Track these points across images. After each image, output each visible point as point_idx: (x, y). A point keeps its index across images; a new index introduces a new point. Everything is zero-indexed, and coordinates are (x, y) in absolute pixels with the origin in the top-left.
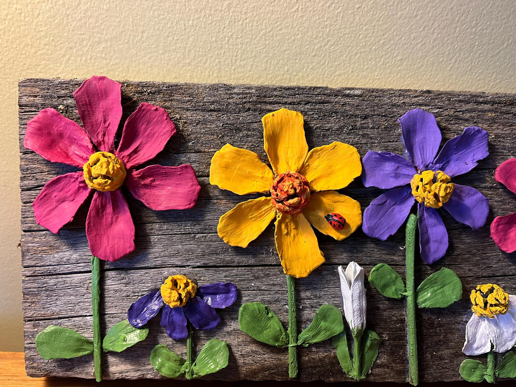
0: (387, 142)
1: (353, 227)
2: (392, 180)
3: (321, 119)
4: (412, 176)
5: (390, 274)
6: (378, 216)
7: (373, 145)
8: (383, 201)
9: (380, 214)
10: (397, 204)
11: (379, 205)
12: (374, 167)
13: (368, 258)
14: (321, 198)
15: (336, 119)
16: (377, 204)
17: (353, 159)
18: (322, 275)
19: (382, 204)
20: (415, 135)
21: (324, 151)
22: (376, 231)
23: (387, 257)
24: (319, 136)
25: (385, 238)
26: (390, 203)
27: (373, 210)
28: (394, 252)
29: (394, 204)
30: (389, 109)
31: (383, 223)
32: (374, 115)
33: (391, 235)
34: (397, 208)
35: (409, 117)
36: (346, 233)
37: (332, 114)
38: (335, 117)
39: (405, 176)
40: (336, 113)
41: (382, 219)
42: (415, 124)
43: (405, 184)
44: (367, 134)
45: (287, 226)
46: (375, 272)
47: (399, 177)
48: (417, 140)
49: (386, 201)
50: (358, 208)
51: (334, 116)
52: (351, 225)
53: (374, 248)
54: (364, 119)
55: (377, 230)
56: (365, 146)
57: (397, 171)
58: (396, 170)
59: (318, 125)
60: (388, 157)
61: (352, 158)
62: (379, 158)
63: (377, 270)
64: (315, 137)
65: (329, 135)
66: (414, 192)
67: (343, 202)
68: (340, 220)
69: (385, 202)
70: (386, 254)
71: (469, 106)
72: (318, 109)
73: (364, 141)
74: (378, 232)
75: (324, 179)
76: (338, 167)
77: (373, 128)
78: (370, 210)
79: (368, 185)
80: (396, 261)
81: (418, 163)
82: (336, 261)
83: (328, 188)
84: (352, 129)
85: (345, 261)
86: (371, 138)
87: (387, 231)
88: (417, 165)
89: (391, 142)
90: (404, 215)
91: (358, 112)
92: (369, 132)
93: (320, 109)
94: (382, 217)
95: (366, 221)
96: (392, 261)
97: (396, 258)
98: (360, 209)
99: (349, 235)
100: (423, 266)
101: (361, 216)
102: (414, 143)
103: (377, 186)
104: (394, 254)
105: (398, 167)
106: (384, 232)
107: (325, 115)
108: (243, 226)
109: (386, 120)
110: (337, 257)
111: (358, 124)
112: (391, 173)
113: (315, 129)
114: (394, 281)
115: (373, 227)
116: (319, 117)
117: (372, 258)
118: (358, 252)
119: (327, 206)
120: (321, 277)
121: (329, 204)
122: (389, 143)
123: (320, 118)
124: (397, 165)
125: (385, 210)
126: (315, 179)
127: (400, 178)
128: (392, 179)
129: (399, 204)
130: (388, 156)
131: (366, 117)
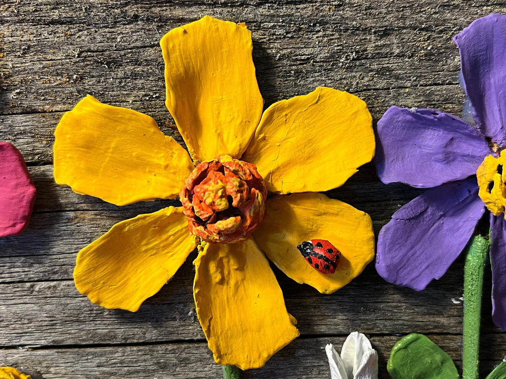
0: (430, 85)
1: (356, 265)
2: (438, 166)
3: (292, 38)
4: (481, 159)
5: (431, 354)
6: (409, 241)
7: (402, 91)
8: (419, 211)
9: (413, 238)
10: (450, 213)
11: (410, 219)
12: (401, 141)
13: (388, 323)
14: (292, 206)
15: (324, 36)
16: (406, 217)
17: (358, 124)
18: (295, 358)
19: (416, 218)
20: (489, 71)
21: (296, 109)
22: (403, 273)
23: (427, 318)
24: (287, 74)
25: (421, 285)
26: (433, 214)
27: (397, 230)
28: (440, 308)
29: (441, 216)
30: (435, 13)
31: (419, 256)
32: (404, 28)
33: (434, 280)
34: (448, 223)
35: (477, 32)
36: (340, 279)
37: (315, 25)
38: (321, 34)
39: (465, 158)
40: (323, 23)
41: (417, 247)
42: (489, 47)
43: (465, 177)
44: (388, 69)
45: (220, 266)
46: (402, 352)
47: (453, 160)
48: (492, 81)
49: (426, 211)
50: (367, 227)
51: (319, 31)
52: (353, 262)
53: (399, 302)
54: (382, 37)
55: (405, 271)
56: (383, 94)
57: (450, 149)
58: (446, 146)
59: (285, 51)
60: (432, 121)
61: (356, 122)
62: (412, 122)
63: (405, 347)
64: (278, 77)
65: (308, 72)
66: (483, 193)
67: (337, 215)
68: (328, 255)
69: (422, 213)
70: (424, 314)
72: (283, 16)
73: (382, 84)
74: (408, 273)
75: (298, 167)
76: (325, 143)
77: (401, 55)
78: (391, 231)
79: (388, 178)
80: (443, 326)
81: (493, 131)
82: (323, 329)
83: (305, 186)
84: (358, 59)
85: (341, 329)
86: (397, 78)
87: (427, 271)
88: (490, 134)
89: (439, 84)
90: (462, 239)
91: (369, 23)
92: (392, 63)
93: (289, 16)
94: (417, 241)
95: (384, 253)
96: (435, 327)
97: (443, 320)
98: (370, 228)
99: (347, 282)
100: (497, 335)
101: (372, 242)
102: (487, 87)
103: (405, 182)
104: (440, 314)
105: (452, 139)
106: (420, 275)
107: (300, 29)
108: (130, 267)
109: (429, 38)
110: (323, 322)
111: (370, 47)
112: (438, 153)
113: (280, 59)
114: (438, 367)
115: (396, 266)
116: (287, 33)
117: (396, 323)
118: (367, 310)
119: (304, 224)
120: (292, 360)
121: (308, 220)
122: (434, 88)
123: (289, 35)
124: (450, 136)
125: (424, 228)
126: (278, 168)
127: (456, 163)
128: (438, 164)
129: (452, 216)
130: (431, 117)
131: (386, 33)
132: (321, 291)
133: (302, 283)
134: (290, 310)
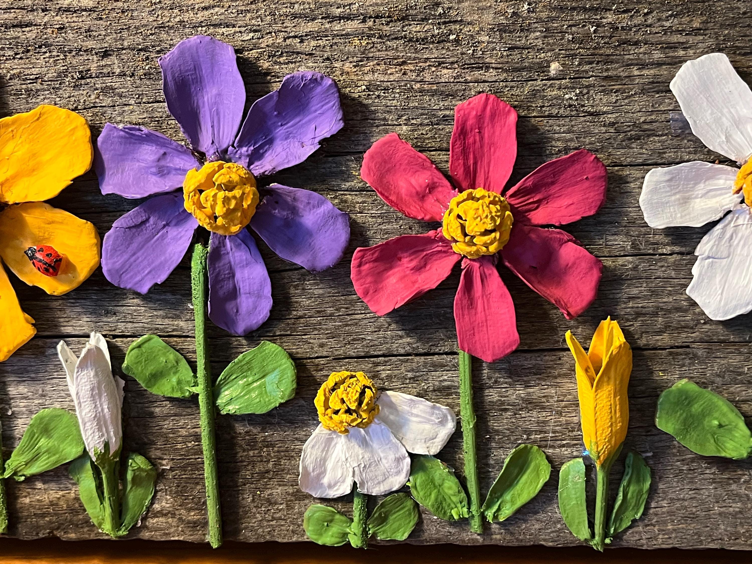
0: (152, 102)
1: (82, 269)
2: (153, 179)
3: (21, 58)
4: (184, 171)
5: (164, 354)
6: (130, 248)
7: (126, 108)
8: (140, 220)
9: (134, 245)
10: (173, 223)
11: (130, 228)
12: (121, 155)
13: (130, 325)
14: (24, 215)
15: (50, 57)
16: (125, 226)
17: (75, 140)
18: (46, 356)
19: (136, 226)
20: (202, 89)
21: (21, 125)
22: (125, 277)
23: (167, 321)
24: (17, 94)
25: (144, 290)
26: (155, 224)
27: (117, 237)
28: (177, 313)
29: (164, 226)
30: (152, 34)
31: (142, 262)
32: (123, 49)
33: (156, 284)
34: (172, 232)
35: (182, 53)
36: (71, 282)
37: (40, 47)
38: (47, 55)
39: (179, 172)
40: (47, 45)
41: (139, 254)
42: (197, 67)
44: (113, 89)
46: (136, 351)
47: (168, 173)
48: (206, 99)
49: (147, 220)
50: (89, 234)
51: (46, 52)
52: (79, 267)
53: (138, 305)
54: (103, 57)
55: (128, 276)
56: (109, 111)
57: (162, 163)
58: (159, 160)
59: (15, 71)
60: (138, 136)
61: (74, 138)
62: (125, 138)
63: (139, 346)
64: (11, 95)
65: (38, 90)
67: (62, 223)
68: (47, 260)
69: (143, 223)
70: (164, 318)
71: (312, 26)
72: (10, 39)
73: (108, 101)
74: (131, 277)
75: (25, 179)
76: (46, 157)
77: (123, 75)
78: (111, 239)
79: (106, 190)
80: (181, 329)
81: (206, 146)
82: (68, 330)
83: (26, 196)
84: (82, 78)
85: (86, 330)
86: (121, 96)
87: (150, 276)
88: (203, 149)
89: (158, 102)
91: (90, 44)
92: (116, 83)
93: (15, 38)
94: (140, 248)
95: (106, 259)
96: (174, 330)
97: (182, 324)
98: (93, 235)
99: (75, 285)
100: (234, 339)
101: (95, 249)
102: (201, 105)
103: (119, 193)
104: (177, 317)
105: (165, 154)
106: (143, 279)
107: (28, 51)
109: (147, 58)
110: (70, 324)
111: (93, 67)
112: (152, 167)
113: (11, 79)
114: (173, 366)
115: (117, 271)
116: (16, 54)
117: (136, 325)
118: (108, 313)
119: (36, 231)
120: (44, 359)
121: (39, 228)
122: (156, 105)
123: (18, 56)
124: (162, 151)
125: (147, 236)
126: (7, 180)
127: (171, 176)
128: (154, 177)
129: (177, 225)
130: (137, 133)
131: (106, 54)
132: (48, 293)
133: (31, 285)
134: (24, 309)
